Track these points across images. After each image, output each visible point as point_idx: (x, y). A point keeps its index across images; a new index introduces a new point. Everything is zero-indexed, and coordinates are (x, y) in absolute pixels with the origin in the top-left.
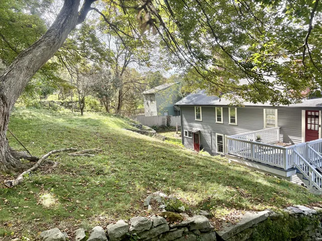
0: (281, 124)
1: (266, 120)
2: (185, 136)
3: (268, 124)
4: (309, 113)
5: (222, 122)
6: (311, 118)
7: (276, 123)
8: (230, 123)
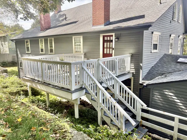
0: (85, 51)
1: (75, 48)
2: (20, 67)
3: (76, 52)
4: (106, 38)
5: (44, 53)
6: (107, 42)
7: (82, 50)
8: (49, 53)
